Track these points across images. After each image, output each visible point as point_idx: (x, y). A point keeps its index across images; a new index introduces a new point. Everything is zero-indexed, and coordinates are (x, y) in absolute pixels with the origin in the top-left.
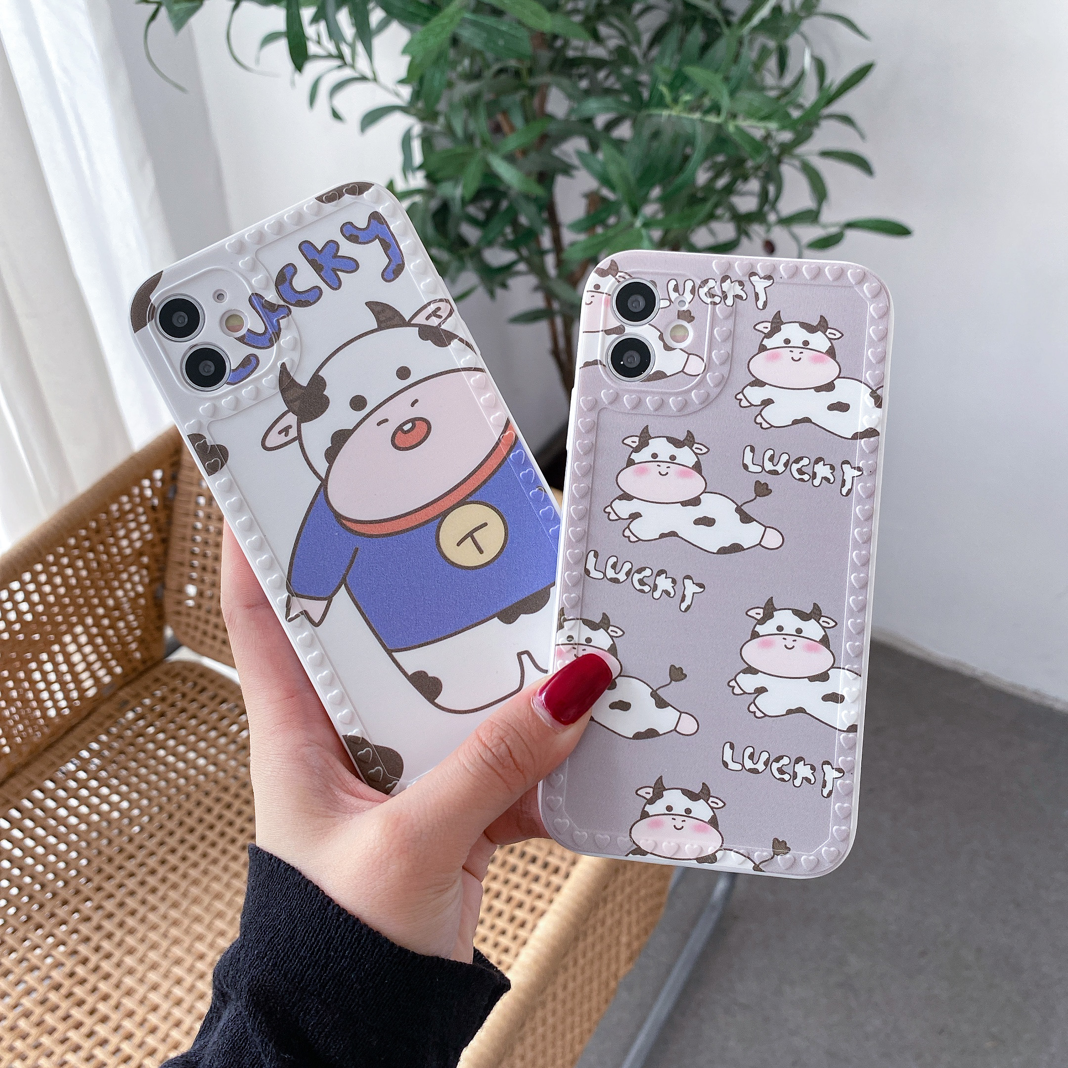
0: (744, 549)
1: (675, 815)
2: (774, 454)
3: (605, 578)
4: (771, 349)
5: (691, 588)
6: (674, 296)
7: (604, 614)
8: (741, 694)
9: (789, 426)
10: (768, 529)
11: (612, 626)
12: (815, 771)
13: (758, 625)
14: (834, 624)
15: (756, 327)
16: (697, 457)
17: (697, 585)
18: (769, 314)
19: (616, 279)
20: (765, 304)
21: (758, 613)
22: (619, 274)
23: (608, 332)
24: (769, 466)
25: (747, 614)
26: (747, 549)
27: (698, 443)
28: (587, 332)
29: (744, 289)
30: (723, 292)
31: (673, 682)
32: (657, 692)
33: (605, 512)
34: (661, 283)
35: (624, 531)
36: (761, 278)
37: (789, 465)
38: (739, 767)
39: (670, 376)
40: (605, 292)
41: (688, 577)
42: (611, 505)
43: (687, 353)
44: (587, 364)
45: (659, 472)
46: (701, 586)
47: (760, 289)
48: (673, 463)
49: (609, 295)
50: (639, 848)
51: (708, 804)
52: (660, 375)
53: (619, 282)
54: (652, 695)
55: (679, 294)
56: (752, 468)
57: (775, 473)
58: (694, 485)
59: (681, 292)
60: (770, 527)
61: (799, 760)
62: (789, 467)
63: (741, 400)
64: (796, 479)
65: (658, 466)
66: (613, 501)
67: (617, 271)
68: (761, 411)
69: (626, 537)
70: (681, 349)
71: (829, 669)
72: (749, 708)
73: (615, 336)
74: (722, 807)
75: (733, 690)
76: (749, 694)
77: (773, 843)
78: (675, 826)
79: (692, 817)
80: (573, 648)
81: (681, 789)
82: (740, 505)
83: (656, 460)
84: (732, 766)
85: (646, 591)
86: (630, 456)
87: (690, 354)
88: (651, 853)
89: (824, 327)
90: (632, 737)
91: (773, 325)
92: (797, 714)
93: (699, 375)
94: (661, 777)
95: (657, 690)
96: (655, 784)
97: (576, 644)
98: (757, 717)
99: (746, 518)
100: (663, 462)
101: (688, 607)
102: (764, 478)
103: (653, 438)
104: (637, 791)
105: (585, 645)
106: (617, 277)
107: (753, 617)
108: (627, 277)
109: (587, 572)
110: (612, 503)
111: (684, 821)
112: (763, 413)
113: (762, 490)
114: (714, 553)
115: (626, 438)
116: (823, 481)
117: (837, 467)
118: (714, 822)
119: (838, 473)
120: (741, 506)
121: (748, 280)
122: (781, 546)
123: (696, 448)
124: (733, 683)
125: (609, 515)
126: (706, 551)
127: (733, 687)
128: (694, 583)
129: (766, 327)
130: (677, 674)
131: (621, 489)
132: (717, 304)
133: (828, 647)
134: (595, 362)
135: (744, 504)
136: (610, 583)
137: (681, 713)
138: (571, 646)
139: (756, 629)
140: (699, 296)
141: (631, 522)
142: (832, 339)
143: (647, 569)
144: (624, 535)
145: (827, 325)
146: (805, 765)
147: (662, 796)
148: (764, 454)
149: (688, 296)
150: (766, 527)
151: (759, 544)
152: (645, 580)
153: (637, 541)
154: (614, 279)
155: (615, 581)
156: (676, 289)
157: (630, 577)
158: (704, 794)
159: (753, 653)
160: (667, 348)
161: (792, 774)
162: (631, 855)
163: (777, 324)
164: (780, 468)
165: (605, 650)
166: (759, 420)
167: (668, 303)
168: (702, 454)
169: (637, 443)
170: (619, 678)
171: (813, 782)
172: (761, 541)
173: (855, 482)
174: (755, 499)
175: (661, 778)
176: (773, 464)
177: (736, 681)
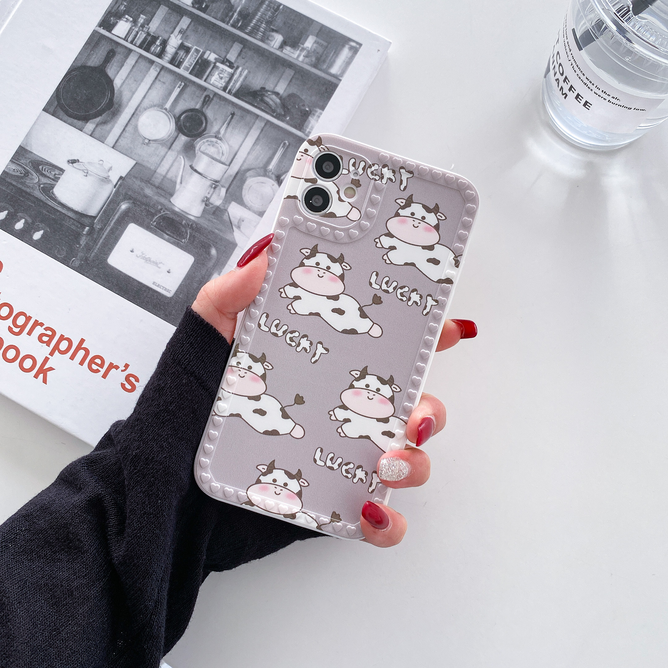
0: (358, 334)
1: (277, 485)
2: (389, 280)
3: (269, 332)
4: (402, 216)
5: (320, 350)
6: (352, 168)
7: (263, 353)
8: (335, 420)
9: (402, 265)
10: (375, 325)
11: (267, 362)
12: (367, 475)
13: (355, 381)
14: (400, 390)
15: (397, 201)
16: (343, 271)
17: (325, 348)
18: (406, 195)
19: (319, 149)
20: (405, 188)
21: (357, 374)
22: (322, 146)
23: (307, 180)
24: (384, 287)
25: (350, 373)
26: (360, 334)
27: (346, 263)
28: (293, 177)
29: (395, 176)
30: (382, 174)
31: (296, 404)
32: (285, 408)
33: (279, 291)
34: (345, 159)
35: (288, 306)
36: (406, 172)
37: (397, 289)
38: (323, 464)
39: (339, 217)
40: (310, 155)
41: (320, 343)
42: (284, 288)
43: (351, 206)
44: (289, 197)
45: (318, 275)
46: (327, 350)
47: (404, 179)
48: (328, 271)
49: (313, 158)
50: (250, 501)
51: (299, 483)
52: (332, 215)
53: (320, 151)
54: (281, 409)
55: (355, 169)
56: (374, 286)
57: (387, 292)
58: (337, 288)
59: (357, 167)
60: (376, 324)
61: (359, 467)
62: (396, 290)
63: (377, 243)
64: (398, 298)
65: (318, 270)
66: (286, 286)
67: (321, 144)
68: (387, 253)
69: (288, 309)
70: (348, 202)
71: (390, 416)
72: (337, 430)
73: (310, 184)
74: (307, 486)
75: (331, 417)
76: (339, 421)
77: (332, 514)
78: (275, 492)
79: (287, 489)
80: (239, 370)
81: (285, 471)
82: (362, 306)
83: (318, 267)
84: (319, 462)
85: (293, 345)
86: (303, 260)
87: (354, 207)
88: (257, 506)
89: (436, 210)
90: (262, 432)
91: (407, 202)
92: (365, 439)
93: (356, 221)
94: (275, 460)
95: (285, 407)
96: (270, 464)
97: (241, 368)
98: (341, 436)
99: (363, 315)
100: (322, 269)
101: (316, 361)
102: (380, 294)
103: (319, 253)
104: (257, 466)
105: (247, 370)
106: (320, 148)
107: (353, 376)
108: (326, 149)
109: (259, 325)
110: (285, 286)
111: (282, 490)
112: (388, 254)
113: (377, 300)
114: (339, 332)
115: (302, 249)
116: (414, 303)
117: (424, 297)
118: (299, 494)
119: (424, 300)
120: (363, 307)
121: (398, 170)
122: (380, 337)
123: (344, 265)
124: (331, 413)
125: (281, 294)
126: (335, 329)
127: (331, 415)
128: (323, 347)
129: (402, 202)
130: (299, 400)
131: (292, 279)
132: (377, 180)
133: (393, 403)
134: (295, 197)
135: (365, 306)
136: (272, 335)
137: (296, 424)
138: (238, 369)
139: (353, 383)
140: (367, 173)
141: (294, 301)
142: (440, 219)
143: (297, 332)
144: (287, 308)
145: (439, 210)
146: (362, 471)
147: (272, 472)
148: (383, 279)
149: (360, 171)
150: (374, 323)
151: (368, 332)
152: (293, 338)
153: (294, 314)
154: (318, 148)
155: (275, 335)
156: (354, 165)
157: (285, 335)
158: (298, 476)
159: (348, 397)
160: (340, 200)
161: (353, 475)
162: (244, 504)
163: (409, 202)
164: (391, 290)
165: (259, 376)
166: (385, 257)
167: (347, 172)
168: (347, 270)
169: (309, 254)
170: (263, 395)
171: (364, 482)
172: (368, 331)
173: (432, 308)
174: (372, 304)
175: (274, 461)
176: (387, 286)
177: (334, 412)
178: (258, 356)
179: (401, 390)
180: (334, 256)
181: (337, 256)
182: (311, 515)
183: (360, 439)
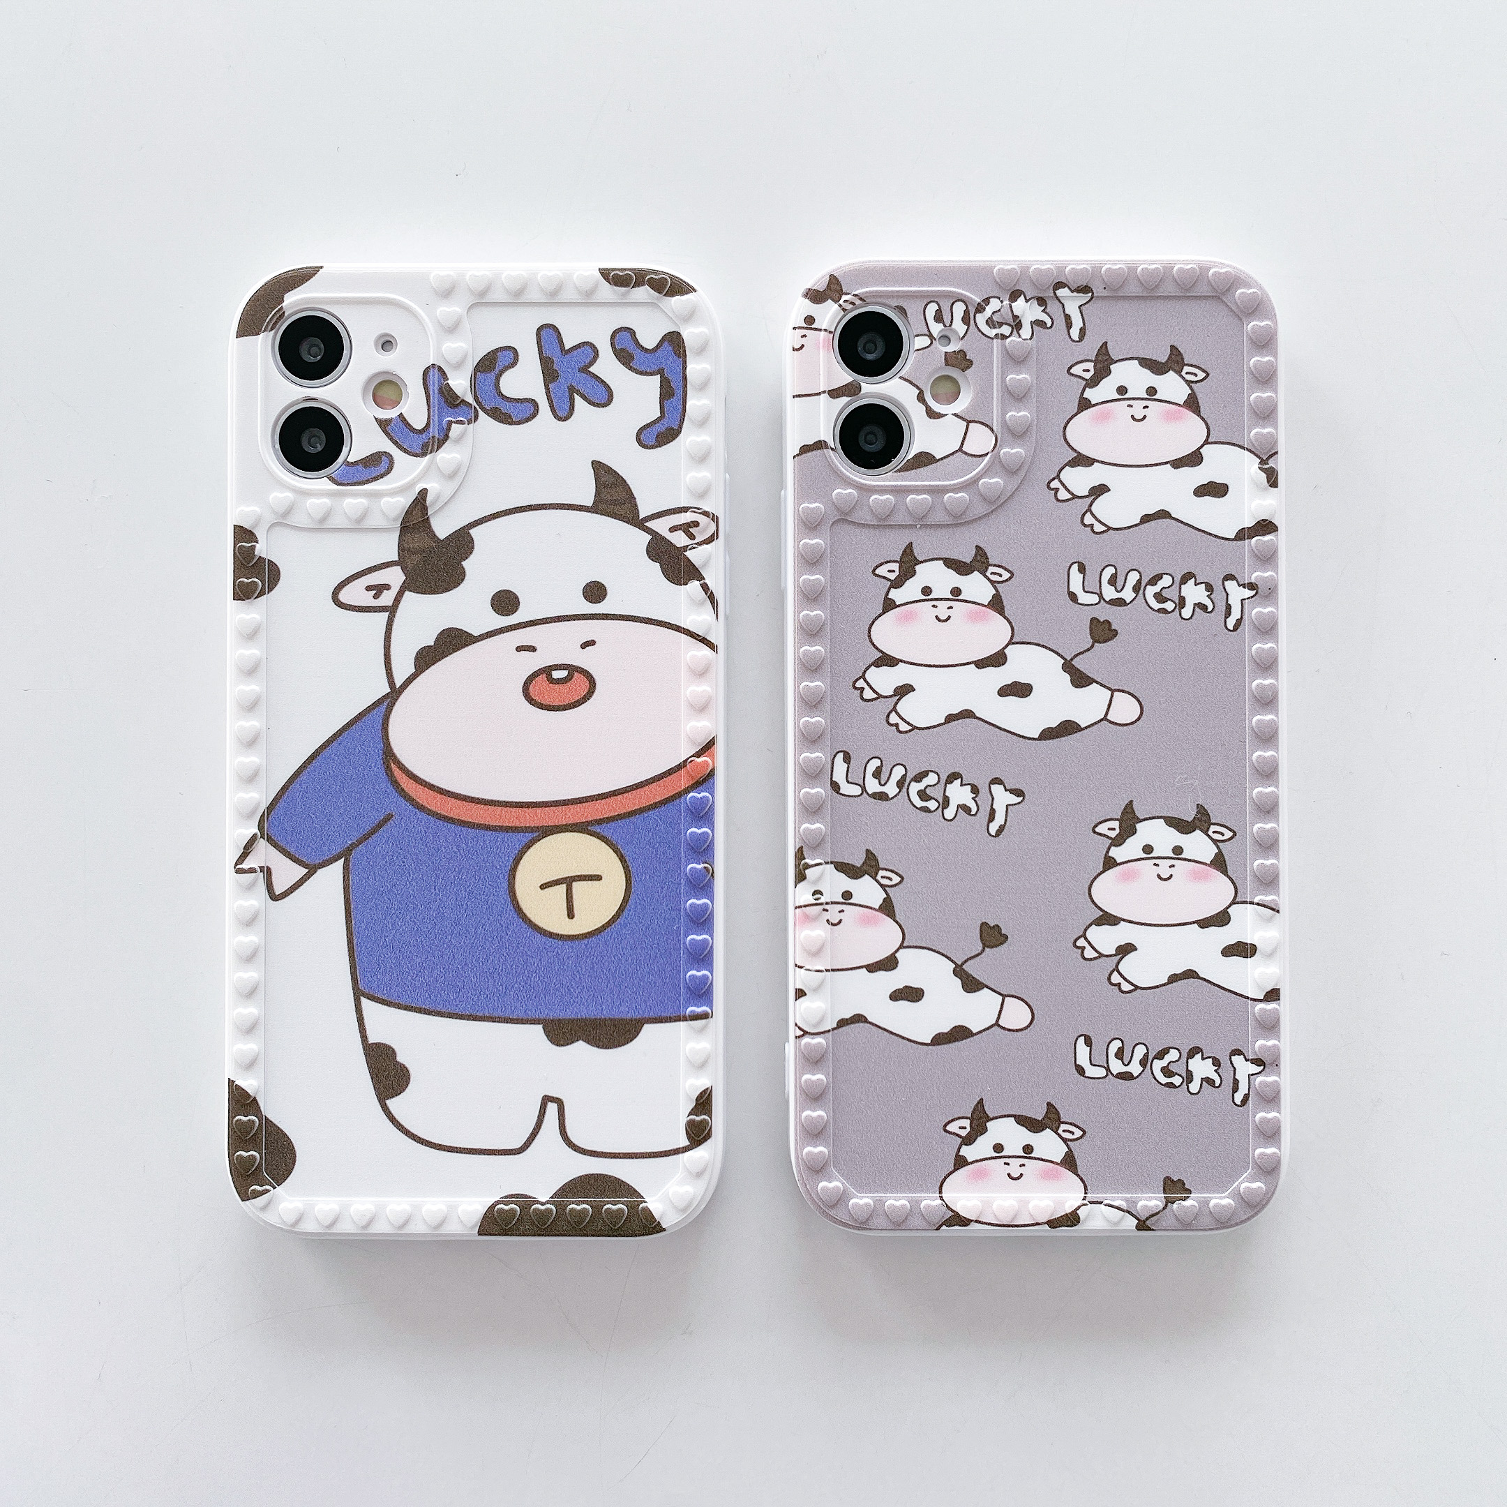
0: (1082, 729)
1: (1009, 1157)
2: (1116, 573)
3: (865, 794)
4: (1097, 404)
5: (1002, 798)
6: (936, 329)
7: (868, 851)
8: (1095, 958)
9: (1136, 525)
10: (1116, 693)
11: (883, 869)
12: (1219, 1066)
13: (1113, 848)
14: (1231, 834)
15: (1072, 371)
16: (995, 588)
17: (1013, 791)
18: (1090, 348)
19: (840, 306)
20: (1083, 332)
21: (1111, 828)
22: (844, 298)
23: (834, 393)
24: (1109, 593)
25: (1095, 832)
26: (1086, 728)
27: (995, 565)
28: (799, 396)
29: (1048, 310)
30: (1015, 317)
31: (987, 949)
32: (964, 967)
33: (856, 688)
34: (913, 309)
35: (888, 716)
36: (1072, 292)
37: (1142, 588)
38: (1102, 1072)
39: (942, 459)
40: (823, 328)
41: (997, 781)
42: (863, 676)
43: (964, 419)
44: (805, 449)
45: (937, 617)
46: (1018, 793)
47: (1072, 309)
48: (958, 600)
49: (830, 332)
50: (956, 1215)
51: (1059, 1135)
52: (924, 459)
53: (844, 310)
54: (956, 973)
55: (945, 326)
56: (1084, 598)
57: (1120, 602)
58: (994, 633)
59: (947, 320)
60: (1119, 690)
61: (1193, 1052)
62: (1141, 592)
63: (1057, 490)
64: (1154, 610)
65: (934, 606)
66: (867, 669)
67: (841, 293)
68: (1091, 505)
69: (892, 725)
70: (954, 414)
71: (1230, 906)
72: (1109, 979)
73: (845, 400)
74: (1081, 1137)
75: (1082, 953)
76: (1107, 956)
77: (1165, 1184)
78: (1009, 1175)
79: (1035, 1159)
80: (824, 910)
81: (1014, 1116)
82: (1069, 659)
83: (929, 597)
84: (1091, 1071)
85: (932, 809)
86: (887, 594)
87: (971, 422)
88: (976, 1221)
89: (1177, 363)
90: (929, 1042)
91: (1099, 366)
92: (1186, 981)
93: (987, 454)
94: (982, 1099)
95: (963, 964)
96: (973, 1113)
97: (827, 903)
98: (1123, 992)
99: (1080, 680)
100: (941, 599)
101: (1001, 829)
102: (1104, 613)
103: (922, 562)
104: (945, 1126)
105: (842, 903)
106: (841, 302)
107: (1104, 835)
108: (858, 302)
109: (835, 787)
110: (865, 672)
111: (1024, 1165)
112: (1094, 508)
113: (1102, 632)
114: (1034, 739)
115: (877, 567)
116: (1197, 609)
117: (1217, 585)
118: (1069, 1162)
119: (1218, 595)
120: (1072, 659)
121: (1052, 295)
122: (1139, 719)
123: (992, 573)
124: (1081, 942)
125: (862, 692)
126: (1021, 736)
127: (1083, 948)
128: (1006, 790)
129: (1086, 370)
130: (992, 936)
131: (877, 648)
132: (1007, 337)
133: (1224, 871)
134: (820, 445)
135: (1076, 656)
136: (873, 800)
137: (1004, 996)
138: (821, 908)
139: (1110, 854)
140: (976, 325)
141: (899, 700)
142: (1192, 382)
143: (930, 774)
144: (888, 723)
145: (1183, 359)
146: (1203, 1059)
147: (986, 1130)
148: (1101, 575)
149: (960, 327)
150: (1113, 691)
151: (1105, 718)
152: (928, 791)
153: (910, 731)
154: (836, 306)
155: (882, 796)
156: (939, 317)
157: (904, 790)
158: (1051, 1120)
159: (1109, 891)
160: (932, 414)
161: (1184, 1075)
162: (944, 1227)
163: (1103, 364)
164: (1128, 594)
165: (874, 909)
166: (1089, 519)
167: (927, 341)
168: (1003, 582)
169: (897, 573)
170: (901, 951)
171: (1218, 1082)
172: (1107, 714)
173: (1246, 606)
174: (1092, 647)
175: (981, 1101)
176: (1116, 588)
177: (1086, 939)
178: (858, 861)
179: (1235, 834)
180: (961, 558)
181: (967, 556)
182: (1116, 1203)
183: (1174, 984)
